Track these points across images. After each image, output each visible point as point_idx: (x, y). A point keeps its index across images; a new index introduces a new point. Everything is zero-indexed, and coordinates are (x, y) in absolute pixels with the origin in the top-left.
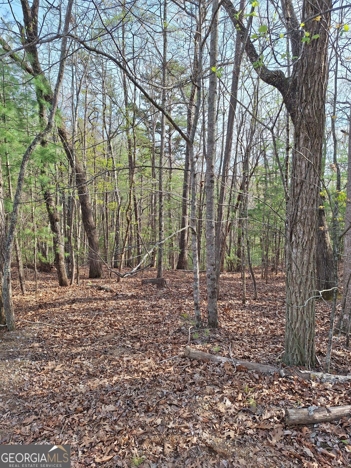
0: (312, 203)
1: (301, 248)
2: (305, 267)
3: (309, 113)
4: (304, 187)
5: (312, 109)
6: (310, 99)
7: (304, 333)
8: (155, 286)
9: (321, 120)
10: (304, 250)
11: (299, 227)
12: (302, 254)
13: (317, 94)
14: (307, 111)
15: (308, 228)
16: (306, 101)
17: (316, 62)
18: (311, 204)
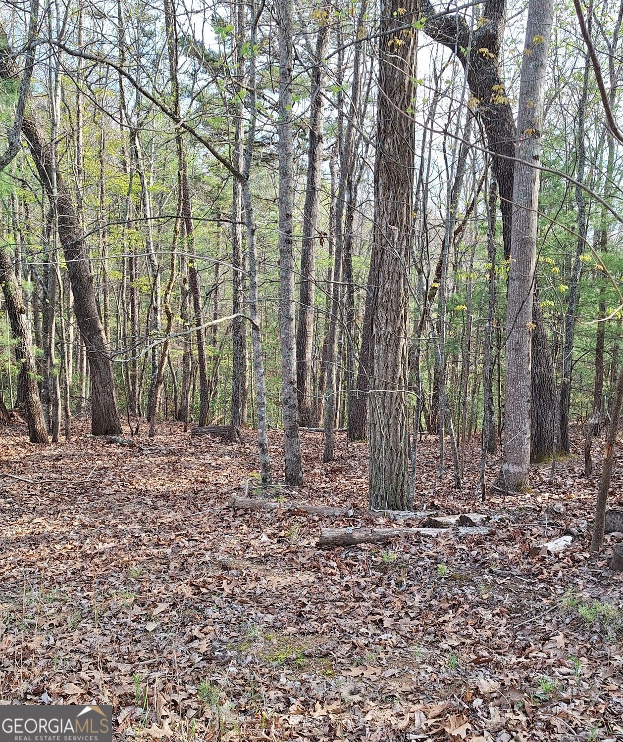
0: (397, 278)
1: (384, 343)
2: (390, 370)
3: (389, 149)
4: (385, 257)
5: (394, 143)
6: (390, 129)
7: (391, 465)
8: (217, 439)
9: (406, 159)
10: (387, 346)
11: (381, 313)
12: (386, 352)
13: (400, 122)
14: (386, 146)
15: (392, 315)
16: (385, 132)
17: (396, 76)
18: (395, 281)
